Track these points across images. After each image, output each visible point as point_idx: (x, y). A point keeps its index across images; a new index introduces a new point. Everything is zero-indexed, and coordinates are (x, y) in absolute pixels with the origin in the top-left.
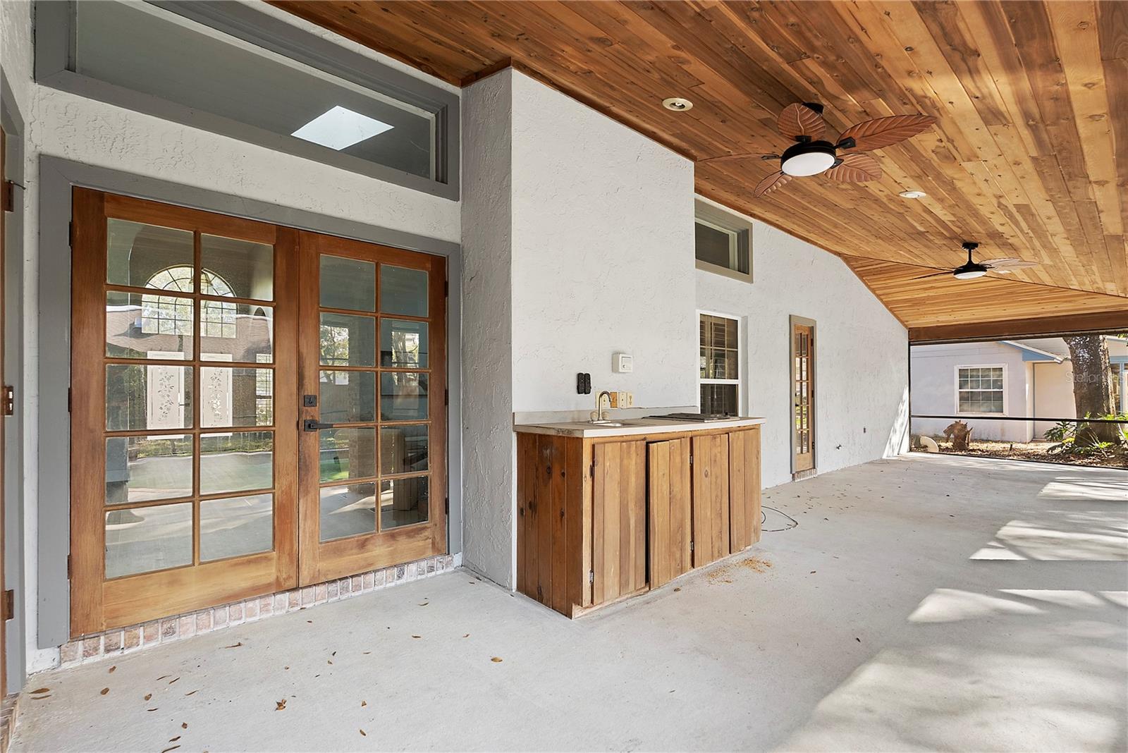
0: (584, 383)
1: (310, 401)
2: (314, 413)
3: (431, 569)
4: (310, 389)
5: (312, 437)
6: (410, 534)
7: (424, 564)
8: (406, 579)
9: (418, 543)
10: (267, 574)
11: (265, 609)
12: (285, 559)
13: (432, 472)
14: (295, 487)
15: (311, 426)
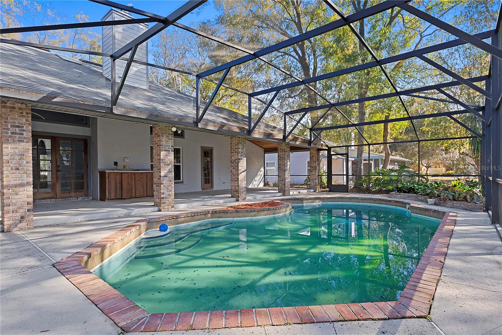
0: (116, 164)
1: (58, 166)
2: (58, 169)
3: (84, 199)
4: (58, 164)
5: (59, 173)
6: (80, 192)
7: (83, 198)
8: (79, 200)
9: (81, 194)
10: (51, 195)
11: (50, 201)
12: (54, 193)
13: (85, 180)
14: (56, 181)
15: (59, 171)
